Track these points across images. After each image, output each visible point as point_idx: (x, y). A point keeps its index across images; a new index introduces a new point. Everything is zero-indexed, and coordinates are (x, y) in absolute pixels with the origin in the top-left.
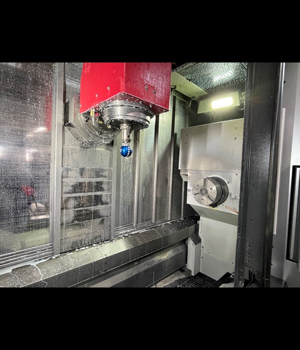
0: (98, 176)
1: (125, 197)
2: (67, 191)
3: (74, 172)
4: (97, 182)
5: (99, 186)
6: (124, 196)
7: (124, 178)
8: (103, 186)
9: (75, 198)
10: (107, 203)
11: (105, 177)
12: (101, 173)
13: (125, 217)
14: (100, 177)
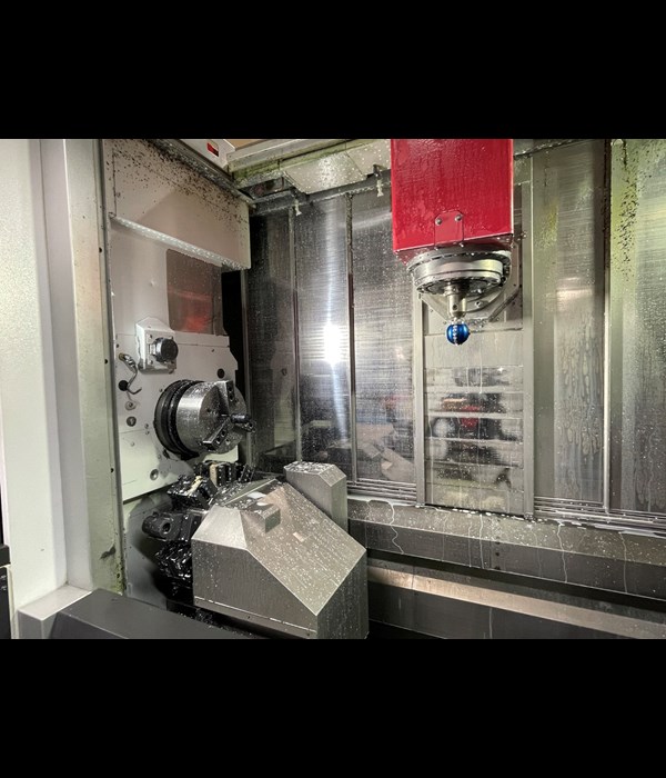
0: (489, 381)
1: (569, 431)
2: (434, 407)
3: (444, 377)
4: (488, 395)
5: (492, 402)
6: (566, 429)
7: (566, 386)
8: (502, 402)
9: (448, 419)
10: (512, 439)
11: (506, 384)
12: (497, 378)
13: (573, 480)
14: (495, 384)
